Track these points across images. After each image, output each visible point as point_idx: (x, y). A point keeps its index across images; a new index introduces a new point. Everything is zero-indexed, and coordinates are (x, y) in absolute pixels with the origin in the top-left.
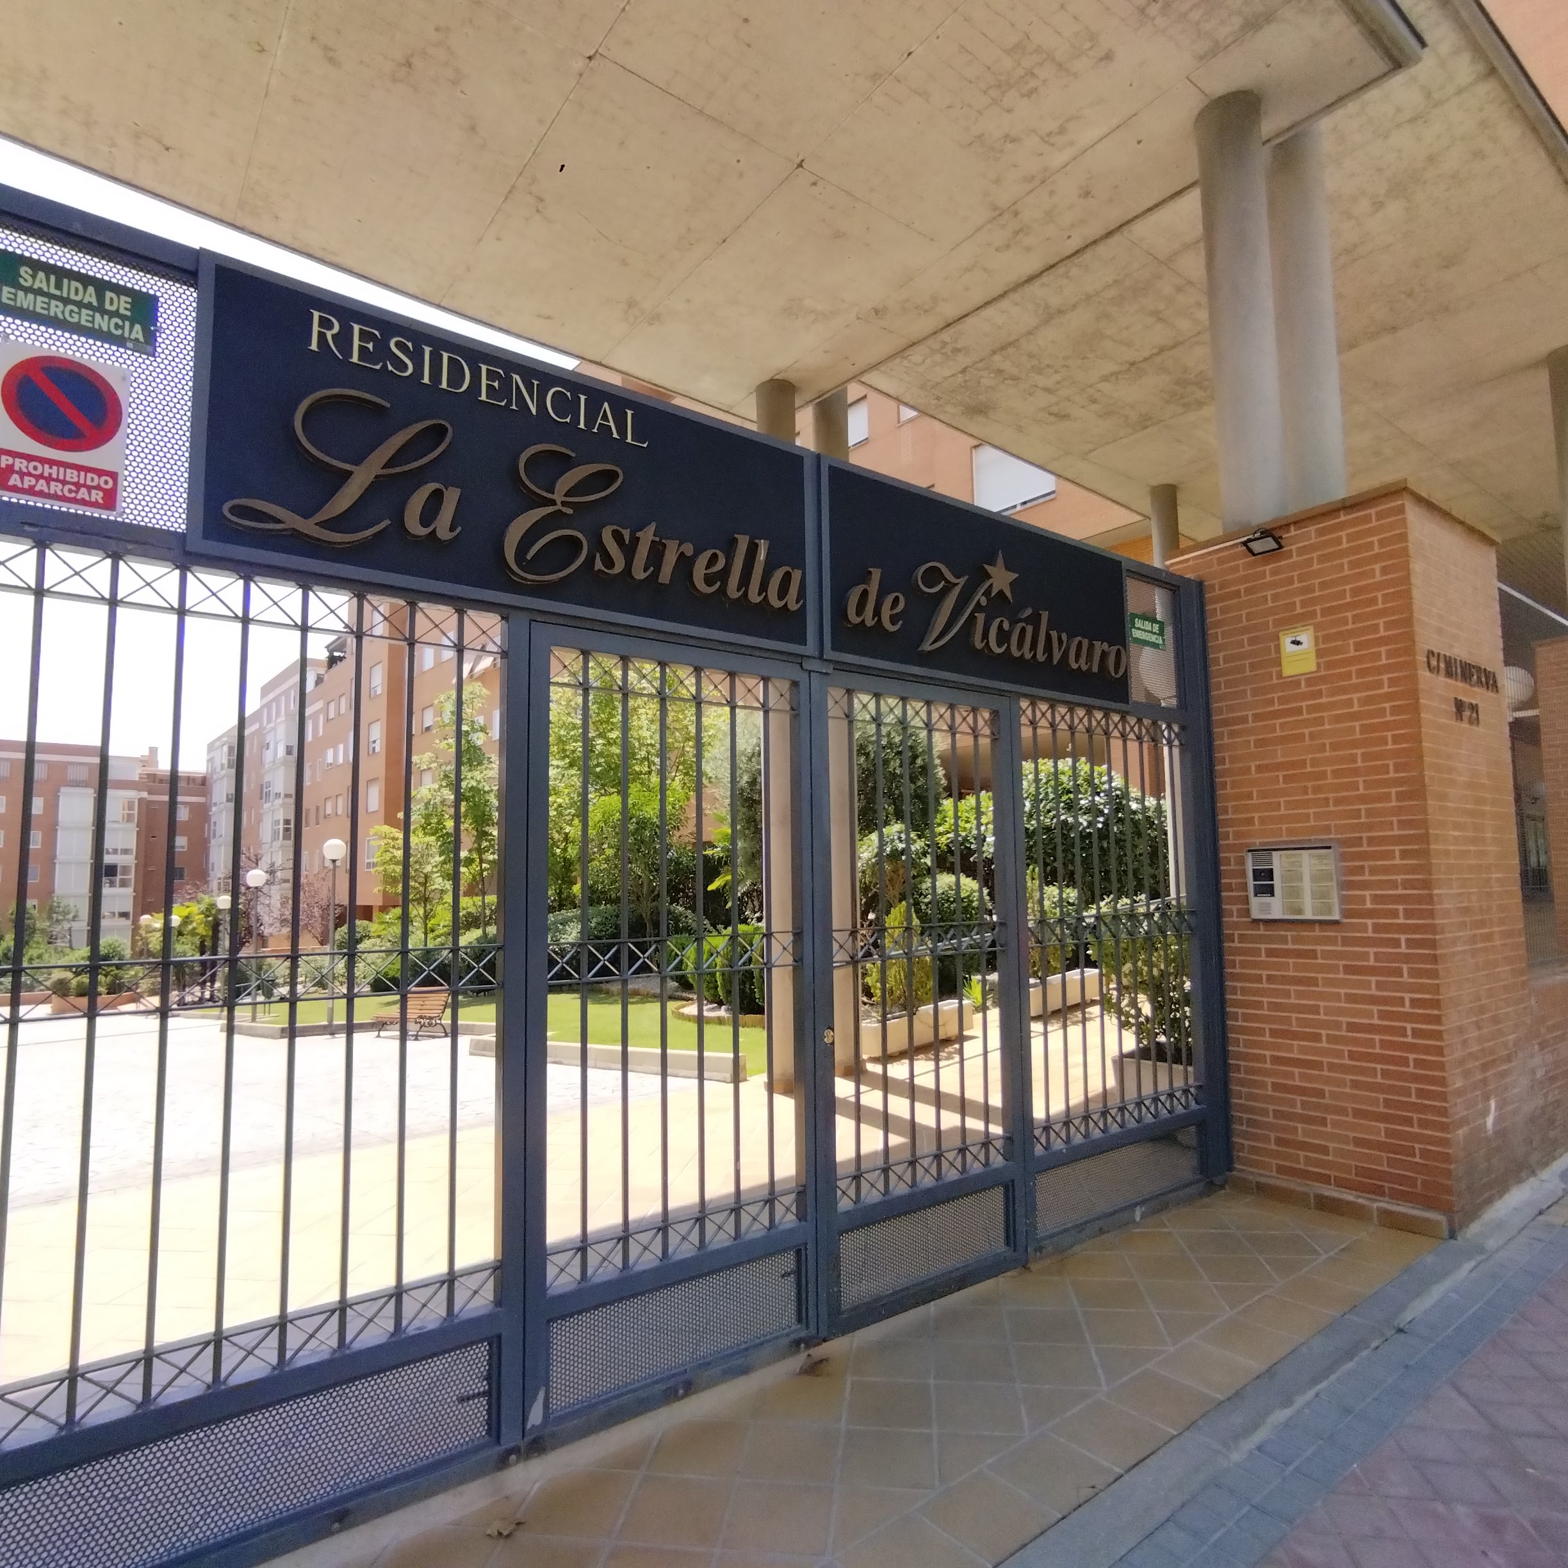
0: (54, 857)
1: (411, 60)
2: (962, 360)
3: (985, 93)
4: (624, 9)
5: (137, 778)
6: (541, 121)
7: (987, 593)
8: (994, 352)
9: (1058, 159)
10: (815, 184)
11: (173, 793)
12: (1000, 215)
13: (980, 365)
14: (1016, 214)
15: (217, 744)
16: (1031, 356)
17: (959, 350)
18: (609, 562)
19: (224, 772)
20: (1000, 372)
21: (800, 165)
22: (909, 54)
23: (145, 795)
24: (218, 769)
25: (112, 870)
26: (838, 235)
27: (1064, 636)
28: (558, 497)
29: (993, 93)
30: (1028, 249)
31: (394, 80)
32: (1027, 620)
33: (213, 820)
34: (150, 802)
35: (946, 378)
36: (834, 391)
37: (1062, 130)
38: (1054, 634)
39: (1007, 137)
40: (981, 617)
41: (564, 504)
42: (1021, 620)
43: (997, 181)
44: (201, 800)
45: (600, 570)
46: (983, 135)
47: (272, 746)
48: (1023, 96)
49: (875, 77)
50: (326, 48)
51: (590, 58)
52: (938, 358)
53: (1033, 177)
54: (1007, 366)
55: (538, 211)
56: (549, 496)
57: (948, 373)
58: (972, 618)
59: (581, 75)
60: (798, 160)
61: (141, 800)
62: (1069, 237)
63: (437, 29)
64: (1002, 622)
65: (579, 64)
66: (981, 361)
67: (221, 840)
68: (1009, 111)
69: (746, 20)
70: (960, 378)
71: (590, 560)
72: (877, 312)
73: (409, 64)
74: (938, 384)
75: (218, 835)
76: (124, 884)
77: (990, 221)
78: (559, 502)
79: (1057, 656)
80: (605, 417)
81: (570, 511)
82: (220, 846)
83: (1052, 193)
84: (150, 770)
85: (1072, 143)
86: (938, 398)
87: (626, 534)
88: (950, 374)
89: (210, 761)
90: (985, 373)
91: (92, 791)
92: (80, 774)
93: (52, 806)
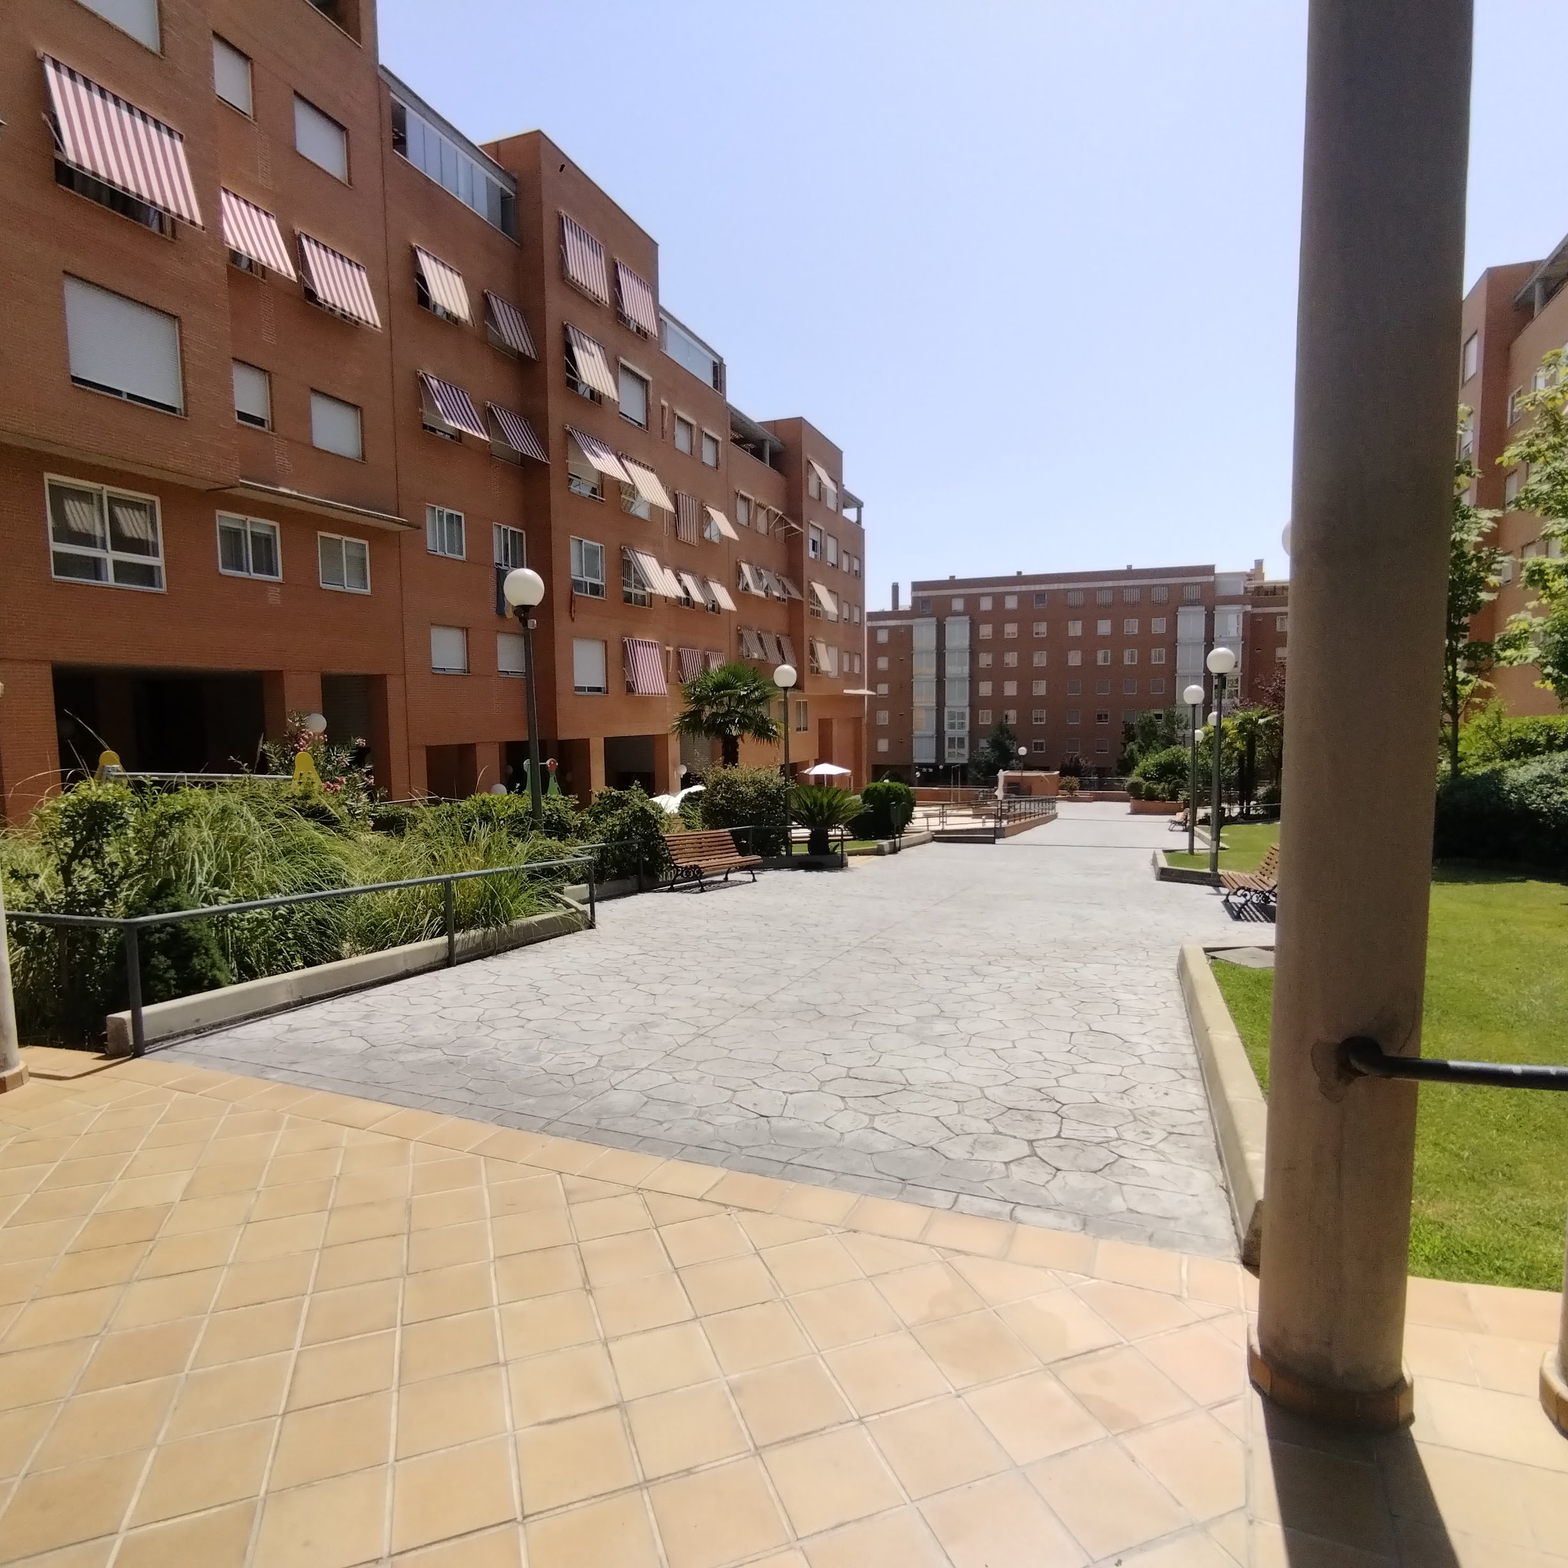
0: (1175, 670)
23: (1249, 608)
34: (1254, 616)
61: (1245, 614)
76: (1232, 695)
84: (1255, 583)
91: (1204, 609)
92: (1194, 593)
93: (1173, 626)
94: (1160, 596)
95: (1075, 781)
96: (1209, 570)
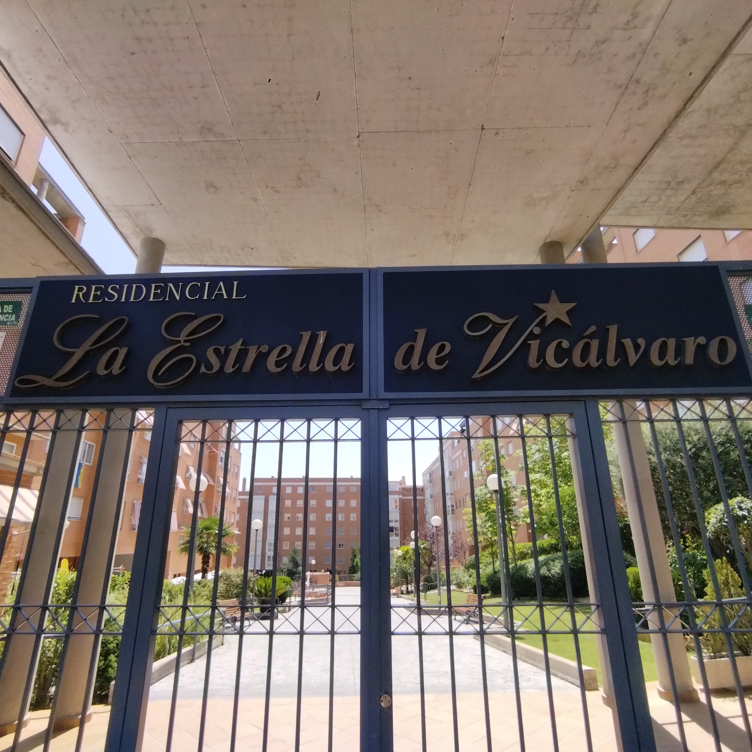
1: (299, 176)
2: (688, 187)
3: (564, 28)
4: (357, 108)
5: (398, 490)
6: (357, 173)
7: (540, 325)
8: (710, 173)
9: (646, 33)
10: (497, 133)
11: (415, 495)
12: (626, 88)
13: (704, 184)
14: (638, 81)
15: (425, 473)
16: (742, 163)
17: (682, 182)
18: (209, 366)
19: (428, 485)
20: (723, 182)
21: (483, 129)
22: (503, 38)
23: (401, 496)
24: (426, 484)
25: (392, 529)
26: (529, 153)
27: (641, 341)
28: (182, 338)
29: (570, 25)
30: (663, 97)
31: (299, 187)
32: (592, 336)
33: (426, 506)
34: (403, 500)
35: (683, 202)
36: (587, 236)
37: (635, 16)
38: (628, 343)
39: (597, 43)
40: (535, 344)
41: (185, 341)
42: (583, 338)
43: (609, 70)
44: (423, 497)
45: (203, 373)
46: (580, 51)
48: (590, 14)
49: (492, 62)
50: (273, 188)
51: (358, 137)
52: (669, 192)
53: (634, 55)
54: (725, 177)
55: (380, 211)
56: (177, 339)
57: (682, 198)
58: (525, 346)
59: (359, 145)
60: (480, 127)
61: (400, 499)
62: (691, 74)
63: (300, 159)
64: (560, 343)
65: (356, 142)
66: (704, 181)
67: (429, 515)
68: (589, 27)
69: (410, 78)
70: (694, 198)
71: (198, 367)
72: (582, 182)
73: (300, 178)
74: (679, 207)
75: (428, 513)
76: (396, 535)
77: (622, 95)
78: (182, 341)
79: (633, 358)
80: (220, 289)
81: (188, 344)
83: (656, 55)
84: (403, 486)
85: (648, 19)
86: (685, 216)
87: (222, 349)
88: (684, 199)
89: (424, 480)
90: (712, 188)
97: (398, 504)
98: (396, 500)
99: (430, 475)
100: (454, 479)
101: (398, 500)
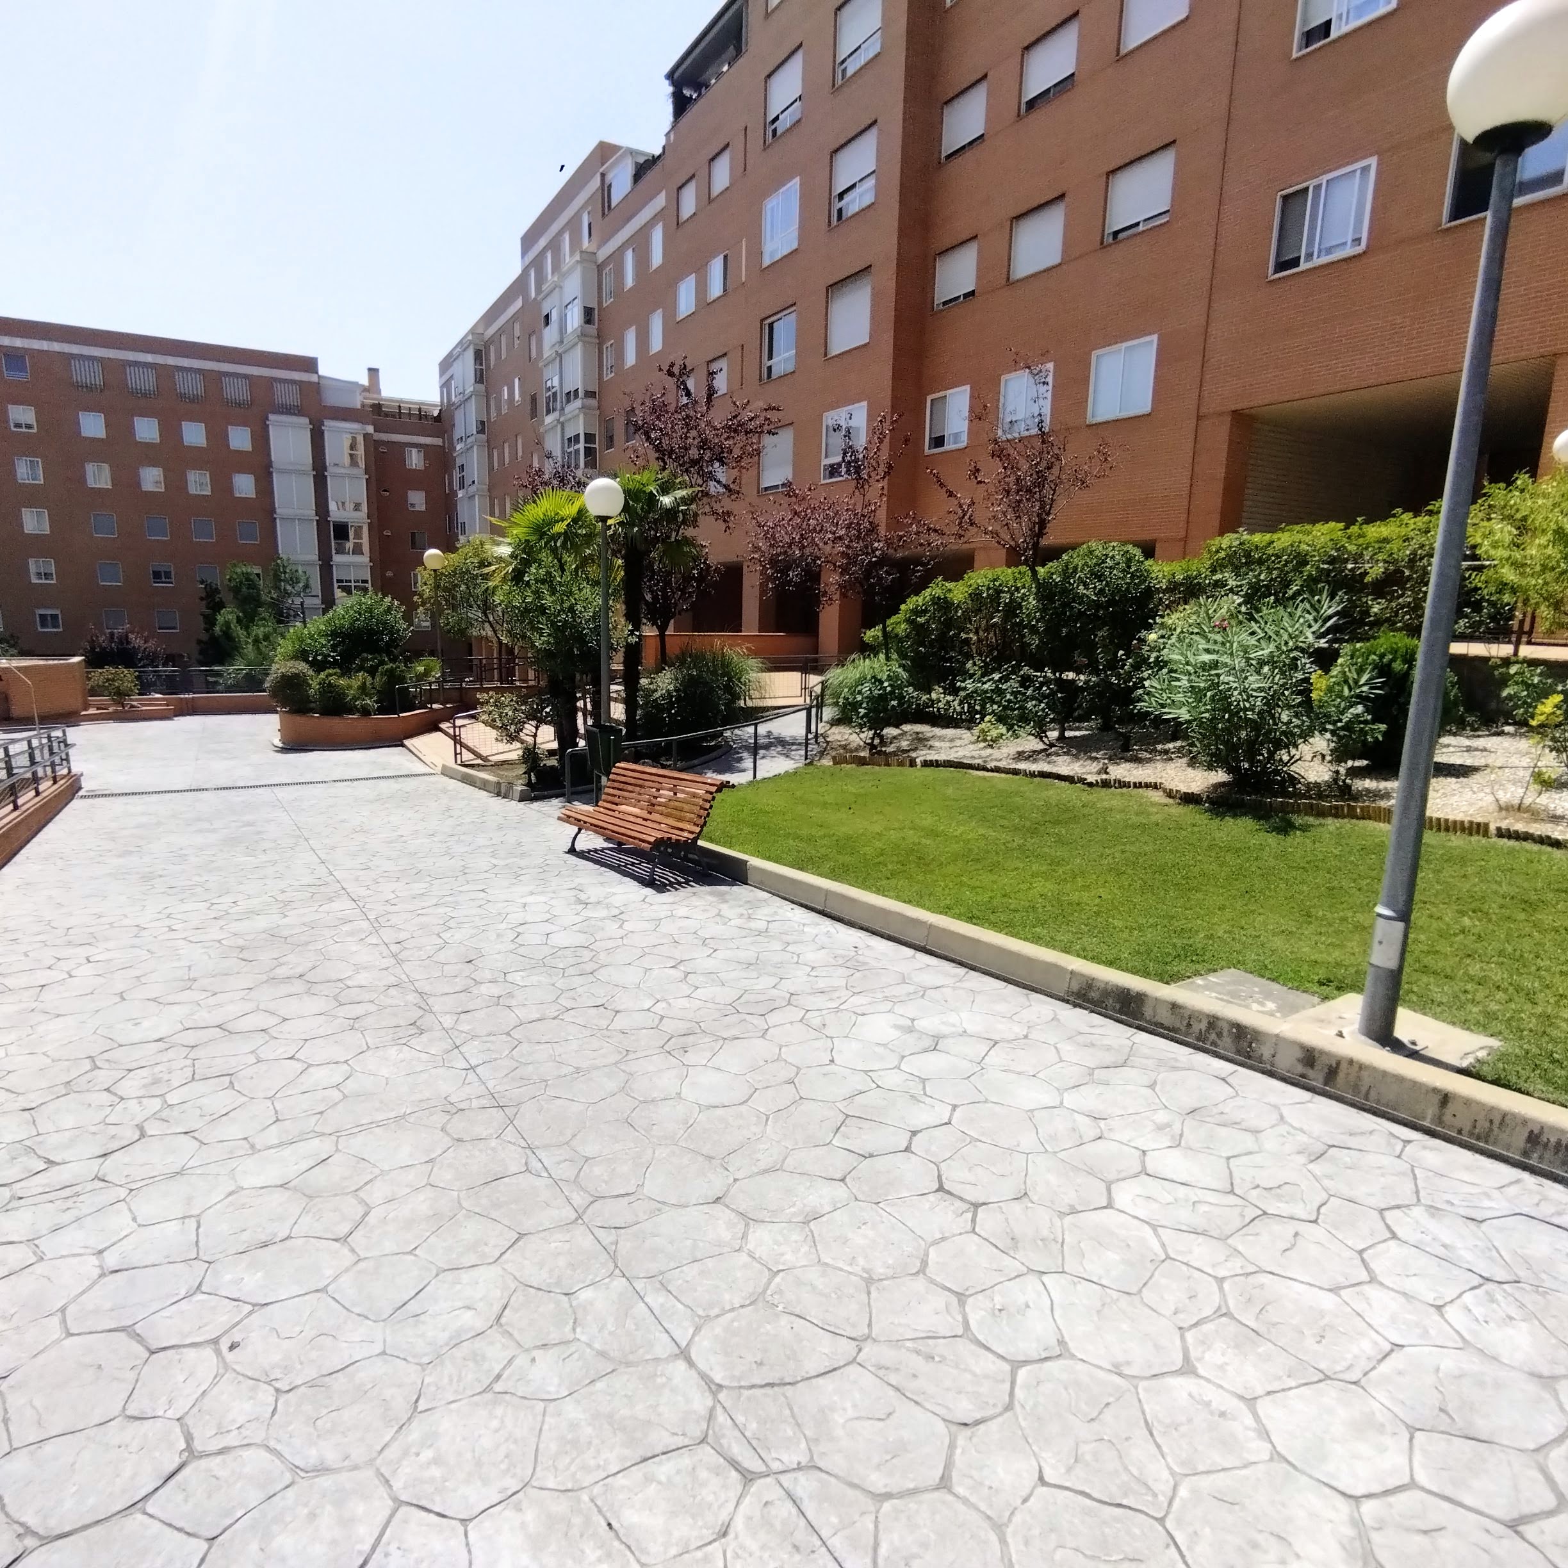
0: (273, 510)
19: (469, 391)
23: (370, 429)
25: (342, 531)
33: (458, 463)
34: (378, 443)
44: (438, 441)
47: (554, 317)
61: (366, 436)
67: (473, 489)
75: (468, 482)
76: (358, 550)
82: (472, 497)
84: (372, 399)
89: (446, 385)
91: (307, 420)
92: (291, 397)
93: (262, 439)
94: (236, 391)
95: (126, 676)
96: (309, 364)
97: (360, 452)
98: (354, 439)
99: (478, 356)
100: (601, 337)
101: (360, 439)
